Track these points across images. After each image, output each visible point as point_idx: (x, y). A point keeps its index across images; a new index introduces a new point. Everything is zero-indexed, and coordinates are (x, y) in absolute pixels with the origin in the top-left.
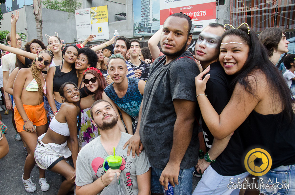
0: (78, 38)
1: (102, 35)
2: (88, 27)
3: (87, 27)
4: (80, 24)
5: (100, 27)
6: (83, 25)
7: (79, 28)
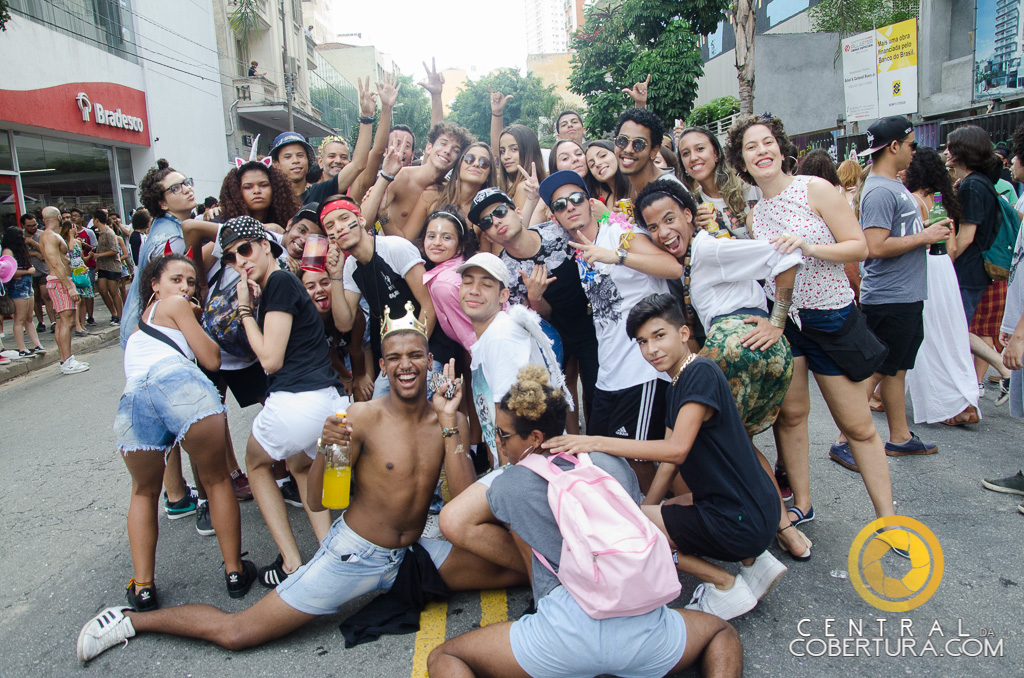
0: (847, 114)
1: (901, 103)
2: (871, 83)
3: (868, 83)
4: (853, 76)
5: (896, 79)
6: (859, 78)
7: (851, 87)
